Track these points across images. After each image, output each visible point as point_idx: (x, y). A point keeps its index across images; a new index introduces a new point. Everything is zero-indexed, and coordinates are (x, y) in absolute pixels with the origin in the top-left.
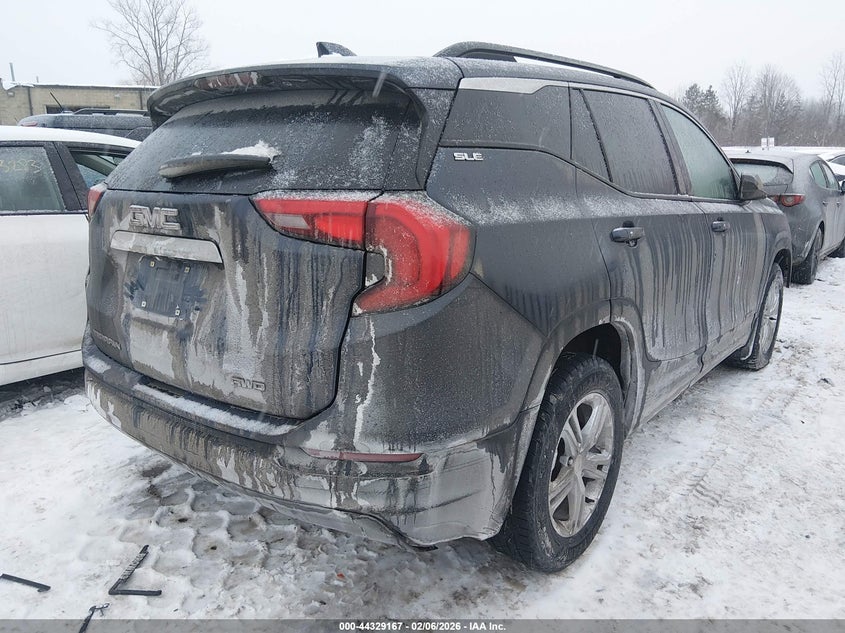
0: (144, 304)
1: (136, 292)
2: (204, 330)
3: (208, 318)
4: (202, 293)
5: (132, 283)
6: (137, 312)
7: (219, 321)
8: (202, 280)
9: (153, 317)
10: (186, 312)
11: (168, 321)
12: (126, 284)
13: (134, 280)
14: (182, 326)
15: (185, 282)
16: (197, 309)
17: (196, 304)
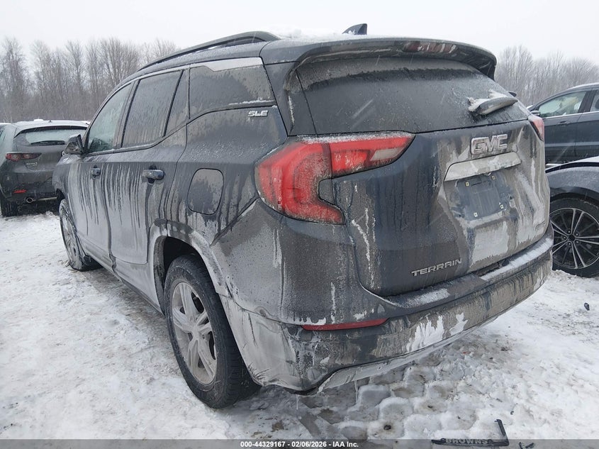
0: (476, 215)
1: (465, 210)
2: (522, 208)
3: (520, 199)
4: (509, 188)
5: (458, 205)
6: (473, 224)
7: (525, 199)
8: (504, 181)
9: (487, 219)
10: (506, 203)
11: (498, 216)
12: (454, 209)
13: (458, 202)
14: (508, 213)
15: (496, 185)
16: (511, 198)
17: (510, 196)
